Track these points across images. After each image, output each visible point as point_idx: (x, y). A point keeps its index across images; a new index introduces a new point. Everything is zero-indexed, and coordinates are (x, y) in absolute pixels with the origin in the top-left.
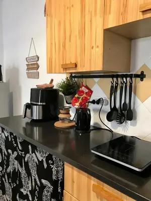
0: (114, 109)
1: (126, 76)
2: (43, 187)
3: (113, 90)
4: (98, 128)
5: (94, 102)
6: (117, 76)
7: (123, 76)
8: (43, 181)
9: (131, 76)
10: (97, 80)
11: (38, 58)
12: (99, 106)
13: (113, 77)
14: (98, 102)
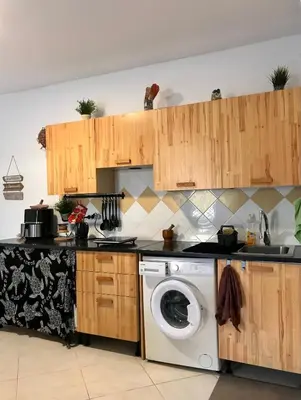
0: (105, 221)
1: (113, 196)
2: (57, 279)
3: (104, 207)
4: (93, 238)
5: (89, 217)
6: (107, 196)
7: (110, 196)
8: (57, 274)
9: (116, 196)
10: (90, 199)
11: (22, 178)
12: (93, 221)
13: (103, 196)
14: (93, 217)
